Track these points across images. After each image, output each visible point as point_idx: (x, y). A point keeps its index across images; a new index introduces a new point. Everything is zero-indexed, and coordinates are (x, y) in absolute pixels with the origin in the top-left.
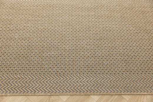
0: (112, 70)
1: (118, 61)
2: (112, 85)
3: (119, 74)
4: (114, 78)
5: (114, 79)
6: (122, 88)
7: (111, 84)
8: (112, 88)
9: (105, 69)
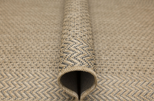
0: (115, 67)
1: (123, 57)
2: (117, 90)
3: (126, 73)
4: (119, 79)
5: (119, 81)
6: (135, 95)
7: (115, 88)
8: (118, 96)
9: (104, 66)
